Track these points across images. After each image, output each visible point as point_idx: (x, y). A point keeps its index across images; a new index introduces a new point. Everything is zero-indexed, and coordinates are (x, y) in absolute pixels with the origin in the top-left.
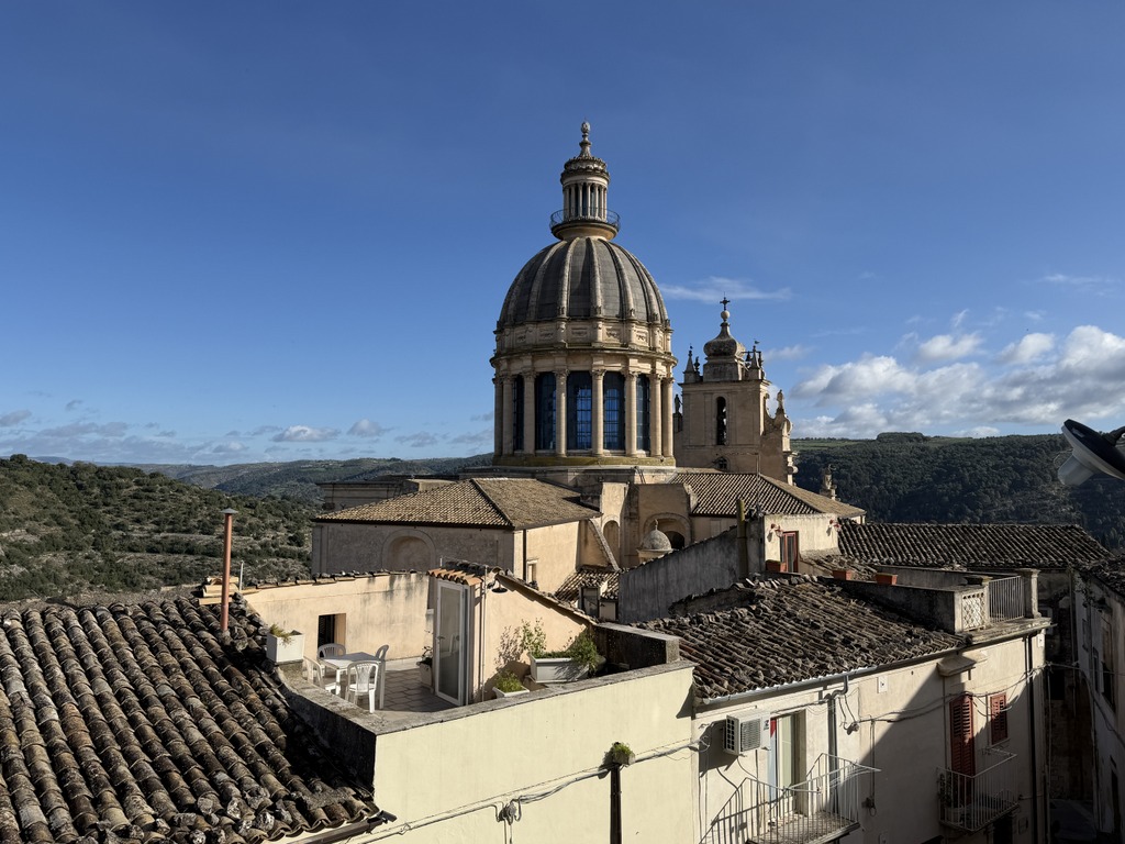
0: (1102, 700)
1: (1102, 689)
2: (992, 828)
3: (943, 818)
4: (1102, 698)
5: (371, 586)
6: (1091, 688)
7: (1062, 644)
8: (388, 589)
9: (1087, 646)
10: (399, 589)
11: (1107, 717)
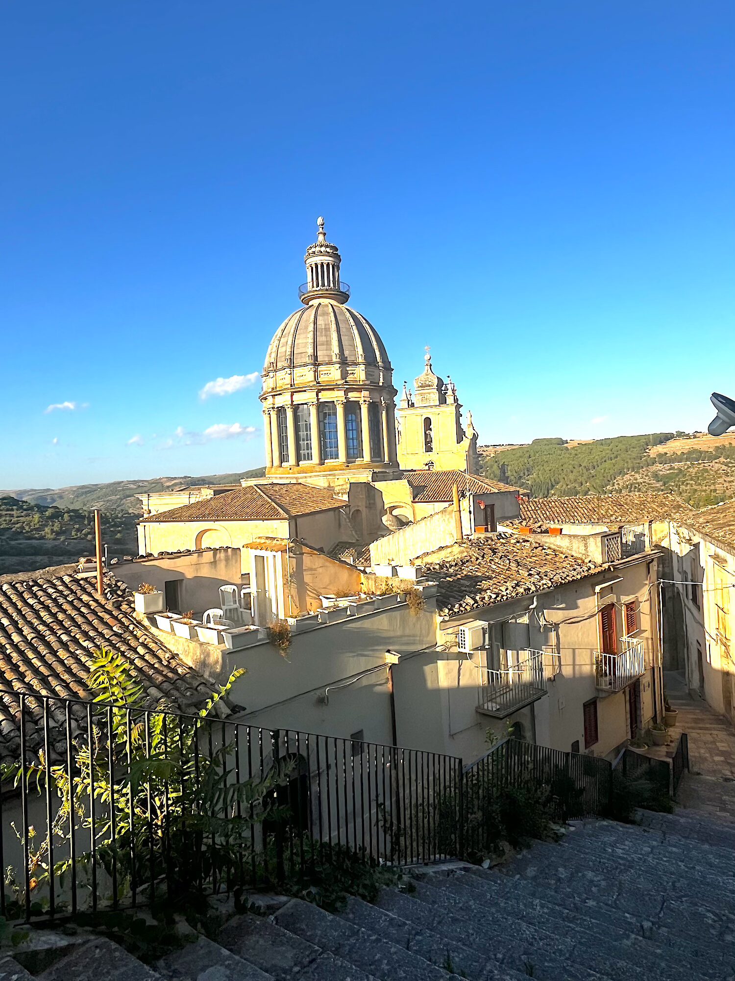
0: (690, 604)
1: (690, 597)
2: (627, 690)
3: (598, 684)
4: (691, 602)
5: (200, 558)
6: (683, 596)
7: (663, 571)
8: (212, 560)
9: (680, 570)
10: (220, 560)
11: (695, 615)
